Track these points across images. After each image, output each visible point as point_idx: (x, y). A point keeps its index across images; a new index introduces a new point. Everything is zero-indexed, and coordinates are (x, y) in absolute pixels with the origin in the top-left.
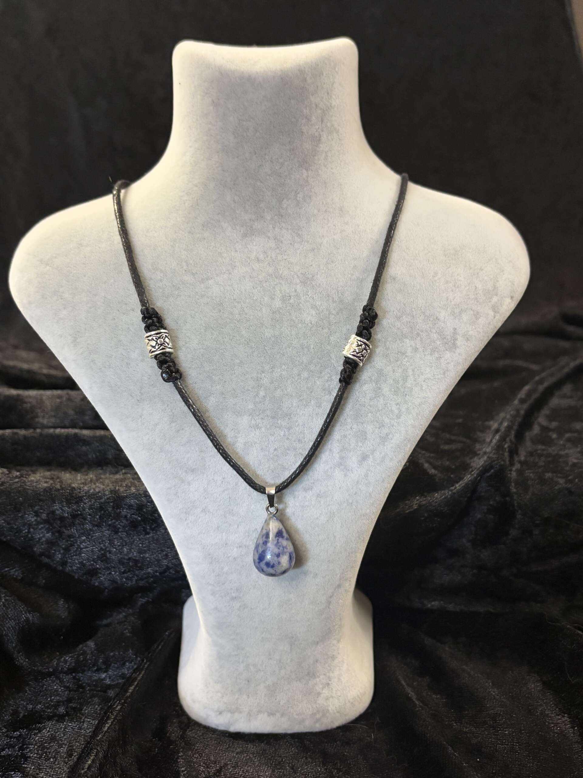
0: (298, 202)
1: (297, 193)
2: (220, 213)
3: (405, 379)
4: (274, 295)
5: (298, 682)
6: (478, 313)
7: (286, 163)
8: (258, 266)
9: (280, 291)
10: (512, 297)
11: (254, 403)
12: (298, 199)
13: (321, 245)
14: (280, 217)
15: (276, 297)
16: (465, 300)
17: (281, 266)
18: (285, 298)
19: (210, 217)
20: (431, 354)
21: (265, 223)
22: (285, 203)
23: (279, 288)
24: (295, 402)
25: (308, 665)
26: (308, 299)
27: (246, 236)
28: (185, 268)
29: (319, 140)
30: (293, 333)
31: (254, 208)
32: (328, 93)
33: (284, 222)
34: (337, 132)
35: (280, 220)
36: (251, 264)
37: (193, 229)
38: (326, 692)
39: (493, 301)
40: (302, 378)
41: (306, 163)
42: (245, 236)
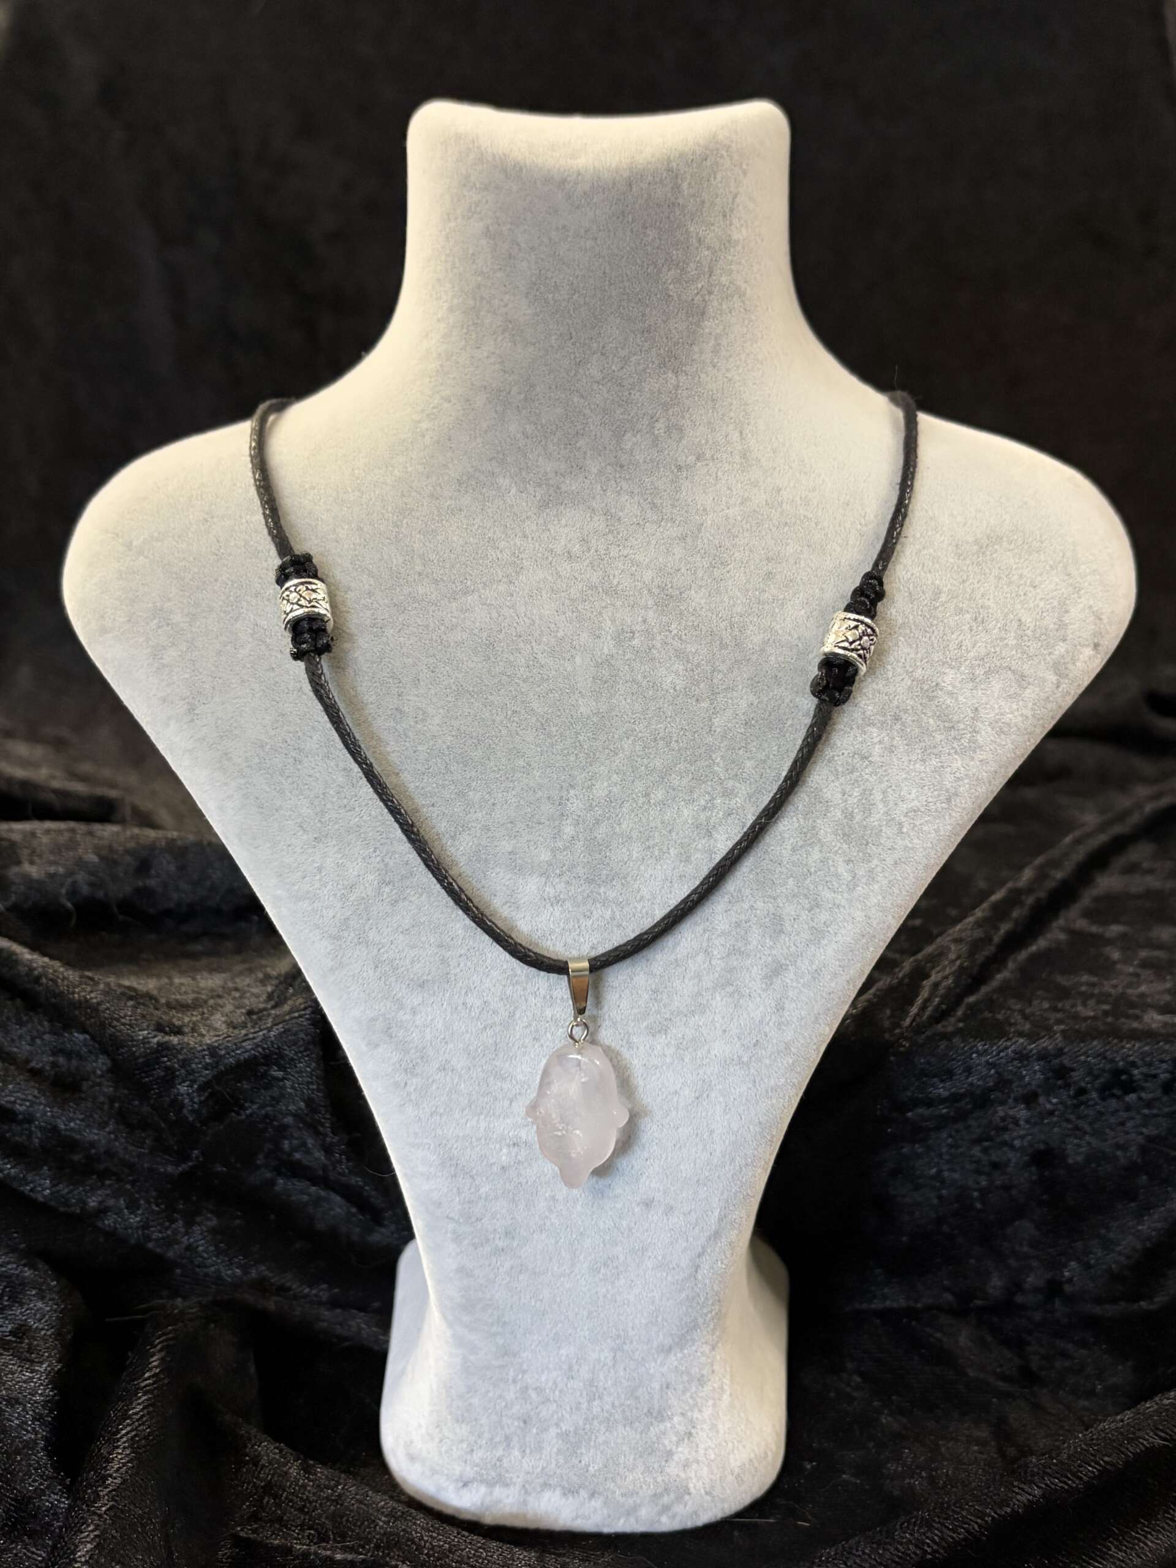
0: (656, 438)
1: (654, 420)
2: (494, 458)
3: (868, 810)
4: (600, 628)
5: (627, 1429)
6: (1023, 676)
7: (634, 359)
8: (569, 570)
9: (613, 621)
10: (1096, 646)
11: (553, 851)
12: (656, 432)
13: (699, 530)
14: (618, 469)
15: (603, 632)
16: (998, 649)
17: (617, 568)
18: (622, 636)
19: (474, 464)
20: (924, 761)
21: (586, 481)
22: (629, 440)
23: (610, 614)
24: (636, 851)
25: (649, 1393)
26: (669, 640)
27: (547, 506)
28: (419, 568)
29: (703, 313)
30: (637, 707)
31: (565, 448)
32: (725, 216)
33: (625, 479)
34: (743, 296)
35: (618, 475)
36: (554, 563)
37: (438, 488)
38: (683, 1452)
39: (1057, 652)
40: (652, 801)
41: (676, 359)
42: (544, 505)
